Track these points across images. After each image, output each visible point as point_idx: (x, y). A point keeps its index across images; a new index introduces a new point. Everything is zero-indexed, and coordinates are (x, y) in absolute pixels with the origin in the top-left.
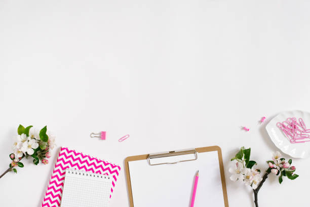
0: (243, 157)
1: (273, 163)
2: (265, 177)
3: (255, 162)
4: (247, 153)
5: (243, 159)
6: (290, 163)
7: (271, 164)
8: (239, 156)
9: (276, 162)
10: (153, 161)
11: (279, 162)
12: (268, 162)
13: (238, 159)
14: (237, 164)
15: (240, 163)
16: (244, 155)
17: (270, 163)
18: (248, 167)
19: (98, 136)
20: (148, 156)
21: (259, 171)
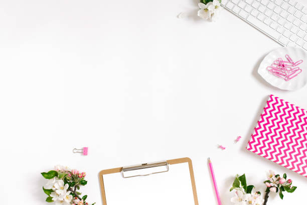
0: (240, 184)
1: (269, 182)
2: (266, 197)
3: (253, 186)
4: (243, 179)
5: (241, 186)
6: (285, 178)
7: (268, 184)
8: (236, 185)
9: (272, 181)
10: (126, 174)
11: (275, 179)
12: (265, 182)
13: (236, 188)
14: (237, 193)
15: (239, 191)
16: (240, 182)
17: (266, 183)
18: (247, 193)
19: (80, 151)
20: (121, 169)
21: (259, 193)
